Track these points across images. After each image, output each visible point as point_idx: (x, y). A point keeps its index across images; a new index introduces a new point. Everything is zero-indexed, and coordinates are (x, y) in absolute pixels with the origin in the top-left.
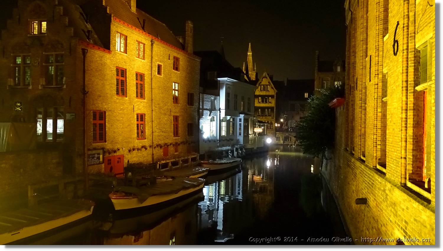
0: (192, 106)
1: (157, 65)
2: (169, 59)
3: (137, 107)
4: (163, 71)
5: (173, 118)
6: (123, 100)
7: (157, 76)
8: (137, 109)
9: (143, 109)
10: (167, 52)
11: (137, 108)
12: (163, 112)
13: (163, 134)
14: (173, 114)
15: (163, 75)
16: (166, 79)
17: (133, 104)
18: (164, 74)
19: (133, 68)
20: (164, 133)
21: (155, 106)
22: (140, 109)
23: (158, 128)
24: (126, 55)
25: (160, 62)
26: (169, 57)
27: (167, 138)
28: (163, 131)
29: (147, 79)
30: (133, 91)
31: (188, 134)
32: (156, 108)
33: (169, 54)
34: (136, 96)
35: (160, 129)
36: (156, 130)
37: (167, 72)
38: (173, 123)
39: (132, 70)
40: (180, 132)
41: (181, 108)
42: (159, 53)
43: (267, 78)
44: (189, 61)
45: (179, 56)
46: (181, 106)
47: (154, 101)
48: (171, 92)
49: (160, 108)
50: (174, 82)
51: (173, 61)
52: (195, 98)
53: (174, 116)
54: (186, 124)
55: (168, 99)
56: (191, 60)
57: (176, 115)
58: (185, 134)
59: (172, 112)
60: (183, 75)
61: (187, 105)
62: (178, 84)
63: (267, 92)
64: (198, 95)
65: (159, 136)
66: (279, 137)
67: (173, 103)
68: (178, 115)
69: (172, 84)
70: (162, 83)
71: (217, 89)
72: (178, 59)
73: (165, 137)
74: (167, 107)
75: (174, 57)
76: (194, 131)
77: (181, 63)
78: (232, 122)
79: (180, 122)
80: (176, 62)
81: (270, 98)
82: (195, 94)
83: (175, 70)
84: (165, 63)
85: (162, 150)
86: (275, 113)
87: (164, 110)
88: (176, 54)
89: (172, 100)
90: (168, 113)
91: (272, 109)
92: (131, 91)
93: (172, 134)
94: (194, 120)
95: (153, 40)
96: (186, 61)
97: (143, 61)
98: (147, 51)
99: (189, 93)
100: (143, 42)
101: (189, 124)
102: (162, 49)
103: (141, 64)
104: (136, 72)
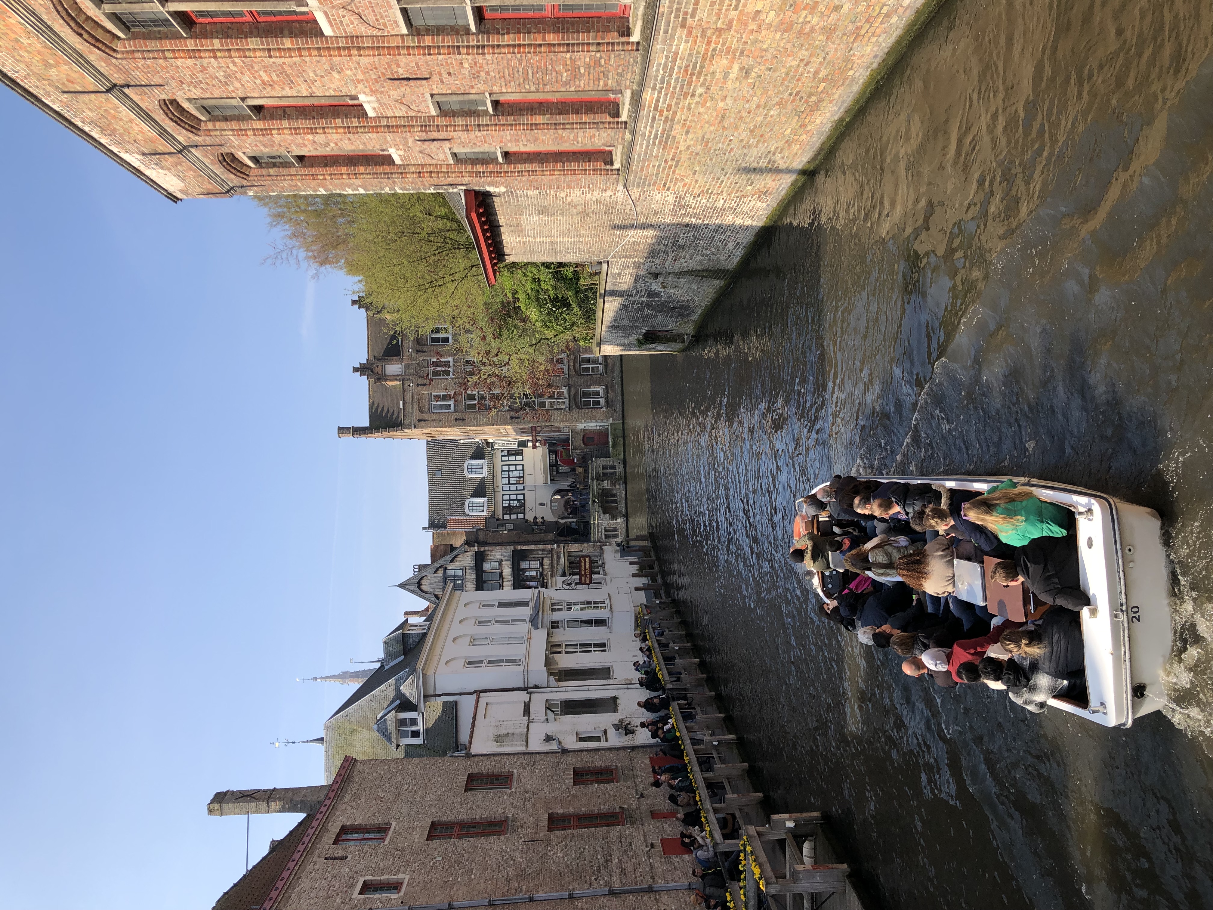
0: (515, 778)
1: (362, 897)
2: (347, 857)
4: (388, 874)
5: (557, 833)
7: (406, 894)
10: (317, 867)
12: (535, 865)
13: (617, 861)
14: (543, 834)
15: (401, 876)
16: (417, 864)
18: (399, 871)
20: (611, 856)
21: (513, 891)
23: (593, 878)
25: (352, 886)
26: (335, 858)
27: (631, 845)
28: (606, 861)
31: (612, 781)
32: (524, 887)
33: (326, 859)
35: (599, 871)
36: (601, 882)
37: (390, 862)
38: (575, 831)
40: (605, 808)
41: (521, 810)
42: (321, 893)
43: (422, 579)
44: (356, 796)
45: (334, 828)
46: (513, 810)
47: (498, 897)
48: (465, 844)
49: (522, 875)
50: (429, 838)
51: (352, 843)
52: (484, 767)
53: (550, 829)
54: (577, 790)
55: (491, 853)
56: (353, 788)
57: (544, 823)
58: (611, 793)
59: (537, 837)
60: (405, 810)
61: (508, 791)
62: (434, 825)
63: (468, 577)
64: (476, 759)
65: (623, 872)
66: (606, 530)
67: (502, 837)
68: (546, 817)
69: (436, 843)
70: (432, 874)
71: (456, 702)
72: (344, 830)
73: (626, 851)
74: (517, 855)
75: (335, 843)
76: (598, 764)
77: (359, 820)
78: (563, 649)
79: (571, 810)
80: (355, 836)
81: (487, 566)
82: (471, 771)
83: (384, 839)
84: (357, 869)
85: (675, 859)
86: (532, 547)
87: (530, 862)
88: (328, 838)
89: (492, 838)
90: (541, 848)
91: (518, 557)
93: (615, 831)
94: (564, 766)
96: (353, 803)
99: (468, 788)
101: (576, 783)
102: (304, 884)
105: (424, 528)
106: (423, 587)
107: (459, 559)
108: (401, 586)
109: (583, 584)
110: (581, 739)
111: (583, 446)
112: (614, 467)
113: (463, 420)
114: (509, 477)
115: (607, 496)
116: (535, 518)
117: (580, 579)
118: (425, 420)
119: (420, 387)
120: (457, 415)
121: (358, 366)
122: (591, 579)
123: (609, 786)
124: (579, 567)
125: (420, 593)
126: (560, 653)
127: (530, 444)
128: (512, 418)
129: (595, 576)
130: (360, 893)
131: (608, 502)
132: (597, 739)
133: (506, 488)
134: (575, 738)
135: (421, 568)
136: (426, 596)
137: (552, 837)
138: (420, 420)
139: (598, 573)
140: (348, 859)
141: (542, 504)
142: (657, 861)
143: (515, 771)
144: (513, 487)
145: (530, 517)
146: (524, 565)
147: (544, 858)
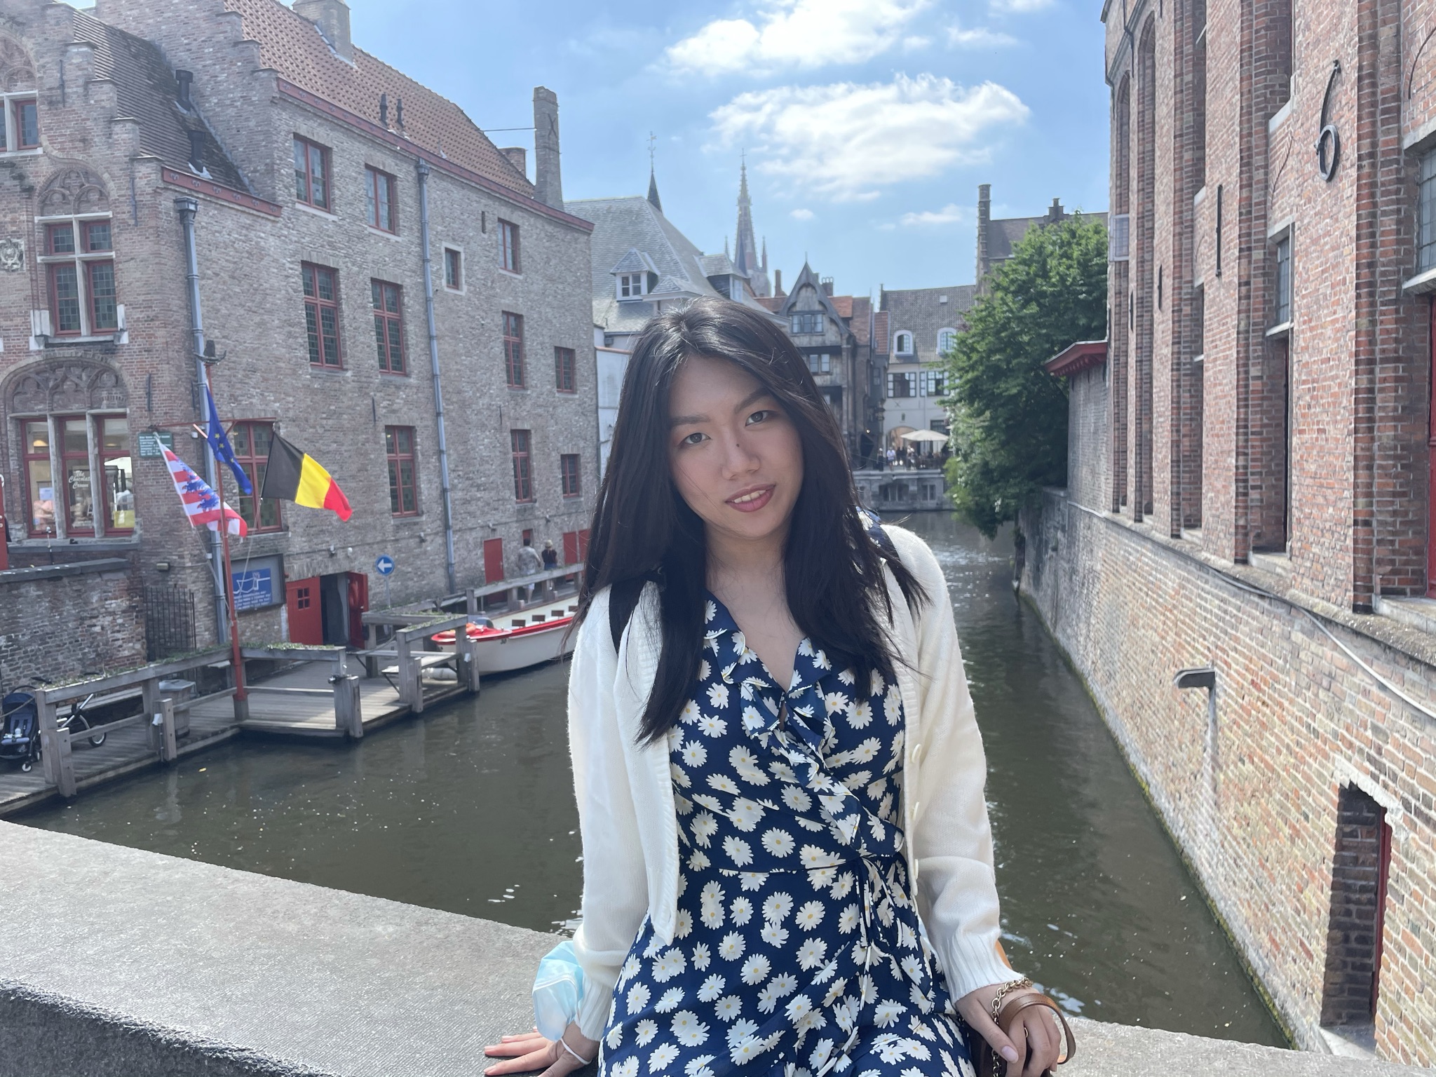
0: (570, 396)
1: (443, 251)
2: (484, 232)
3: (385, 403)
4: (467, 275)
5: (509, 439)
6: (335, 379)
7: (446, 294)
8: (385, 411)
9: (405, 409)
10: (475, 204)
11: (384, 408)
12: (474, 417)
13: (479, 496)
14: (508, 424)
15: (465, 287)
16: (477, 302)
17: (371, 394)
18: (470, 285)
19: (360, 267)
20: (484, 490)
21: (447, 397)
22: (394, 412)
23: (461, 473)
24: (331, 217)
25: (454, 240)
26: (483, 221)
27: (496, 509)
28: (478, 486)
29: (411, 302)
30: (368, 350)
31: (565, 492)
32: (451, 407)
33: (483, 212)
34: (377, 365)
35: (468, 479)
36: (456, 481)
37: (479, 276)
38: (511, 456)
39: (358, 274)
40: (536, 485)
41: (535, 403)
42: (447, 210)
43: (814, 288)
44: (551, 237)
45: (516, 218)
46: (534, 395)
47: (440, 382)
48: (498, 349)
49: (463, 405)
50: (505, 314)
51: (500, 236)
52: (581, 366)
53: (513, 432)
54: (555, 457)
55: (489, 374)
56: (559, 233)
57: (520, 426)
58: (552, 491)
59: (505, 419)
60: (535, 287)
61: (555, 390)
62: (519, 318)
63: (815, 338)
64: (591, 356)
65: (467, 502)
67: (505, 385)
68: (526, 427)
69: (500, 320)
70: (466, 317)
72: (514, 228)
73: (488, 504)
74: (486, 400)
75: (500, 220)
76: (584, 480)
77: (525, 242)
79: (534, 452)
80: (509, 239)
81: (826, 358)
82: (578, 352)
83: (505, 268)
84: (472, 243)
85: (480, 551)
86: (845, 407)
87: (479, 413)
88: (505, 213)
89: (504, 376)
90: (493, 422)
91: (835, 392)
92: (359, 348)
93: (510, 494)
94: (582, 444)
95: (422, 162)
96: (543, 235)
97: (393, 238)
98: (406, 204)
99: (558, 350)
100: (387, 170)
101: (563, 457)
102: (457, 193)
103: (387, 251)
104: (374, 280)
106: (804, 290)
107: (834, 328)
108: (806, 266)
112: (932, 497)
114: (935, 379)
116: (887, 410)
123: (559, 489)
125: (799, 286)
130: (447, 250)
131: (894, 490)
133: (923, 377)
135: (828, 288)
136: (795, 292)
137: (505, 434)
140: (483, 235)
141: (903, 417)
142: (478, 535)
143: (576, 396)
147: (483, 427)
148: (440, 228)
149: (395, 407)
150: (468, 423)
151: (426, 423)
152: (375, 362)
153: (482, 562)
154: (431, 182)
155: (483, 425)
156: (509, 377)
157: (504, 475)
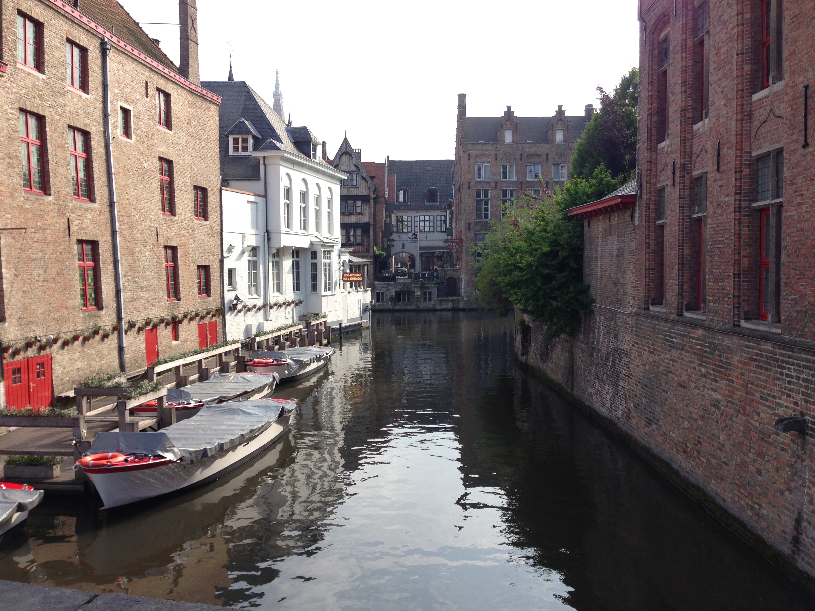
0: (204, 222)
1: (119, 109)
2: (147, 97)
3: (77, 222)
4: (136, 128)
5: (163, 253)
6: (41, 202)
7: (121, 141)
8: (77, 228)
9: (91, 227)
10: (140, 75)
11: (76, 225)
12: (139, 235)
13: (142, 295)
14: (162, 241)
15: (134, 137)
16: (141, 149)
17: (68, 214)
18: (137, 135)
19: (60, 116)
20: (146, 291)
21: (121, 219)
22: (83, 229)
23: (129, 278)
24: (41, 76)
25: (126, 101)
26: (147, 88)
27: (153, 306)
28: (142, 288)
30: (65, 180)
31: (200, 293)
32: (124, 227)
33: (147, 82)
34: (71, 192)
35: (135, 282)
36: (126, 284)
37: (143, 130)
38: (164, 266)
39: (59, 121)
40: (181, 287)
41: (180, 226)
42: (122, 78)
43: (351, 155)
44: (192, 105)
45: (169, 88)
46: (180, 220)
47: (117, 208)
48: (156, 185)
49: (132, 226)
50: (161, 159)
51: (158, 101)
52: (212, 200)
53: (166, 247)
54: (193, 267)
55: (149, 203)
56: (198, 102)
57: (170, 243)
58: (191, 293)
59: (160, 237)
60: (181, 141)
61: (194, 217)
62: (170, 163)
63: (351, 190)
64: (219, 194)
65: (133, 300)
66: (383, 293)
67: (161, 212)
68: (174, 244)
69: (157, 163)
70: (134, 160)
71: (258, 179)
72: (167, 96)
74: (148, 223)
75: (159, 90)
76: (212, 284)
77: (174, 107)
78: (295, 259)
79: (180, 263)
80: (163, 104)
81: (359, 203)
82: (209, 190)
83: (160, 125)
84: (139, 104)
85: (142, 338)
86: (372, 237)
87: (142, 232)
88: (161, 84)
89: (160, 204)
90: (152, 240)
91: (365, 228)
92: (59, 179)
93: (163, 295)
94: (211, 258)
95: (106, 40)
96: (187, 103)
97: (84, 96)
98: (94, 71)
99: (196, 188)
100: (82, 44)
101: (199, 267)
102: (130, 66)
103: (80, 105)
104: (70, 127)
105: (388, 157)
106: (343, 157)
107: (364, 183)
108: (346, 139)
109: (343, 275)
110: (230, 271)
111: (447, 277)
112: (430, 300)
113: (469, 188)
114: (425, 221)
115: (408, 295)
116: (393, 240)
117: (346, 273)
118: (469, 160)
119: (494, 156)
120: (472, 184)
121: (512, 110)
122: (347, 281)
123: (196, 291)
124: (355, 273)
125: (340, 154)
126: (293, 257)
127: (450, 237)
128: (469, 224)
129: (348, 284)
130: (122, 108)
131: (404, 295)
132: (230, 283)
133: (417, 219)
134: (231, 267)
135: (359, 155)
136: (337, 158)
137: (160, 249)
138: (469, 155)
139: (351, 286)
140: (146, 99)
141: (403, 245)
143: (208, 223)
144: (417, 224)
145: (394, 236)
146: (359, 232)
147: (145, 243)
148: (116, 91)
149: (84, 225)
150: (135, 240)
151: (105, 238)
152: (70, 189)
153: (144, 346)
154: (111, 56)
155: (146, 242)
156: (163, 206)
157: (159, 279)
